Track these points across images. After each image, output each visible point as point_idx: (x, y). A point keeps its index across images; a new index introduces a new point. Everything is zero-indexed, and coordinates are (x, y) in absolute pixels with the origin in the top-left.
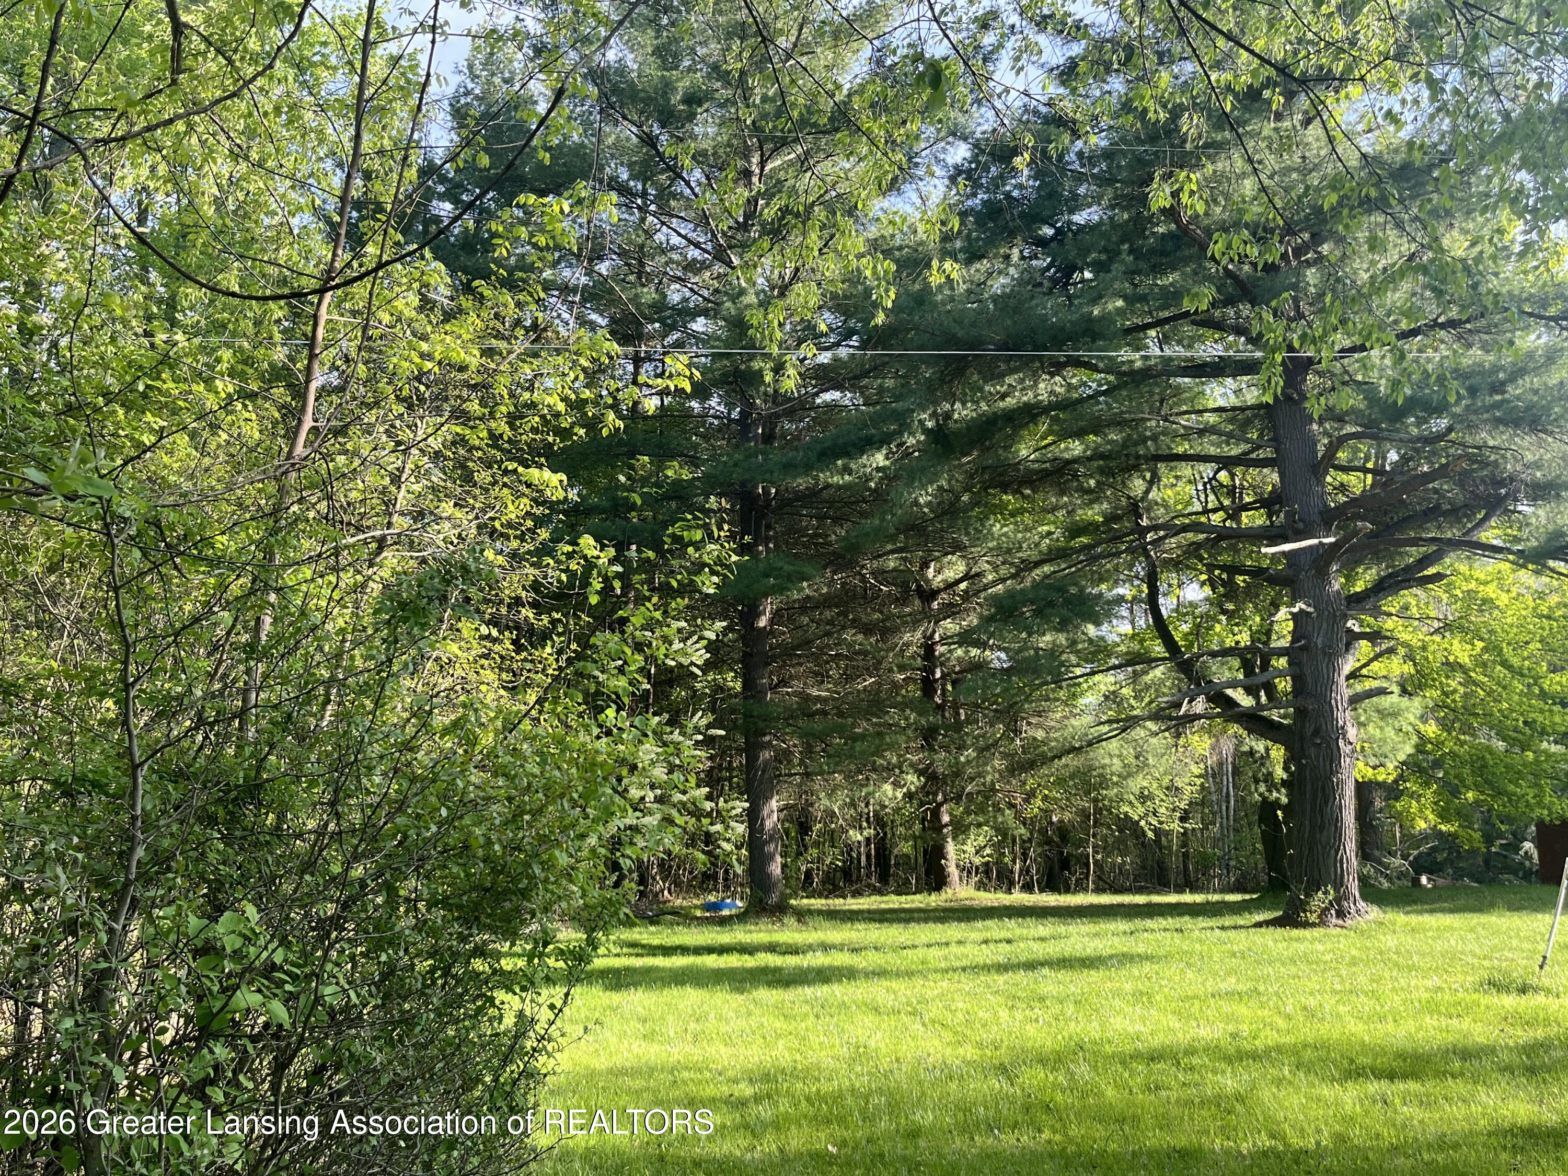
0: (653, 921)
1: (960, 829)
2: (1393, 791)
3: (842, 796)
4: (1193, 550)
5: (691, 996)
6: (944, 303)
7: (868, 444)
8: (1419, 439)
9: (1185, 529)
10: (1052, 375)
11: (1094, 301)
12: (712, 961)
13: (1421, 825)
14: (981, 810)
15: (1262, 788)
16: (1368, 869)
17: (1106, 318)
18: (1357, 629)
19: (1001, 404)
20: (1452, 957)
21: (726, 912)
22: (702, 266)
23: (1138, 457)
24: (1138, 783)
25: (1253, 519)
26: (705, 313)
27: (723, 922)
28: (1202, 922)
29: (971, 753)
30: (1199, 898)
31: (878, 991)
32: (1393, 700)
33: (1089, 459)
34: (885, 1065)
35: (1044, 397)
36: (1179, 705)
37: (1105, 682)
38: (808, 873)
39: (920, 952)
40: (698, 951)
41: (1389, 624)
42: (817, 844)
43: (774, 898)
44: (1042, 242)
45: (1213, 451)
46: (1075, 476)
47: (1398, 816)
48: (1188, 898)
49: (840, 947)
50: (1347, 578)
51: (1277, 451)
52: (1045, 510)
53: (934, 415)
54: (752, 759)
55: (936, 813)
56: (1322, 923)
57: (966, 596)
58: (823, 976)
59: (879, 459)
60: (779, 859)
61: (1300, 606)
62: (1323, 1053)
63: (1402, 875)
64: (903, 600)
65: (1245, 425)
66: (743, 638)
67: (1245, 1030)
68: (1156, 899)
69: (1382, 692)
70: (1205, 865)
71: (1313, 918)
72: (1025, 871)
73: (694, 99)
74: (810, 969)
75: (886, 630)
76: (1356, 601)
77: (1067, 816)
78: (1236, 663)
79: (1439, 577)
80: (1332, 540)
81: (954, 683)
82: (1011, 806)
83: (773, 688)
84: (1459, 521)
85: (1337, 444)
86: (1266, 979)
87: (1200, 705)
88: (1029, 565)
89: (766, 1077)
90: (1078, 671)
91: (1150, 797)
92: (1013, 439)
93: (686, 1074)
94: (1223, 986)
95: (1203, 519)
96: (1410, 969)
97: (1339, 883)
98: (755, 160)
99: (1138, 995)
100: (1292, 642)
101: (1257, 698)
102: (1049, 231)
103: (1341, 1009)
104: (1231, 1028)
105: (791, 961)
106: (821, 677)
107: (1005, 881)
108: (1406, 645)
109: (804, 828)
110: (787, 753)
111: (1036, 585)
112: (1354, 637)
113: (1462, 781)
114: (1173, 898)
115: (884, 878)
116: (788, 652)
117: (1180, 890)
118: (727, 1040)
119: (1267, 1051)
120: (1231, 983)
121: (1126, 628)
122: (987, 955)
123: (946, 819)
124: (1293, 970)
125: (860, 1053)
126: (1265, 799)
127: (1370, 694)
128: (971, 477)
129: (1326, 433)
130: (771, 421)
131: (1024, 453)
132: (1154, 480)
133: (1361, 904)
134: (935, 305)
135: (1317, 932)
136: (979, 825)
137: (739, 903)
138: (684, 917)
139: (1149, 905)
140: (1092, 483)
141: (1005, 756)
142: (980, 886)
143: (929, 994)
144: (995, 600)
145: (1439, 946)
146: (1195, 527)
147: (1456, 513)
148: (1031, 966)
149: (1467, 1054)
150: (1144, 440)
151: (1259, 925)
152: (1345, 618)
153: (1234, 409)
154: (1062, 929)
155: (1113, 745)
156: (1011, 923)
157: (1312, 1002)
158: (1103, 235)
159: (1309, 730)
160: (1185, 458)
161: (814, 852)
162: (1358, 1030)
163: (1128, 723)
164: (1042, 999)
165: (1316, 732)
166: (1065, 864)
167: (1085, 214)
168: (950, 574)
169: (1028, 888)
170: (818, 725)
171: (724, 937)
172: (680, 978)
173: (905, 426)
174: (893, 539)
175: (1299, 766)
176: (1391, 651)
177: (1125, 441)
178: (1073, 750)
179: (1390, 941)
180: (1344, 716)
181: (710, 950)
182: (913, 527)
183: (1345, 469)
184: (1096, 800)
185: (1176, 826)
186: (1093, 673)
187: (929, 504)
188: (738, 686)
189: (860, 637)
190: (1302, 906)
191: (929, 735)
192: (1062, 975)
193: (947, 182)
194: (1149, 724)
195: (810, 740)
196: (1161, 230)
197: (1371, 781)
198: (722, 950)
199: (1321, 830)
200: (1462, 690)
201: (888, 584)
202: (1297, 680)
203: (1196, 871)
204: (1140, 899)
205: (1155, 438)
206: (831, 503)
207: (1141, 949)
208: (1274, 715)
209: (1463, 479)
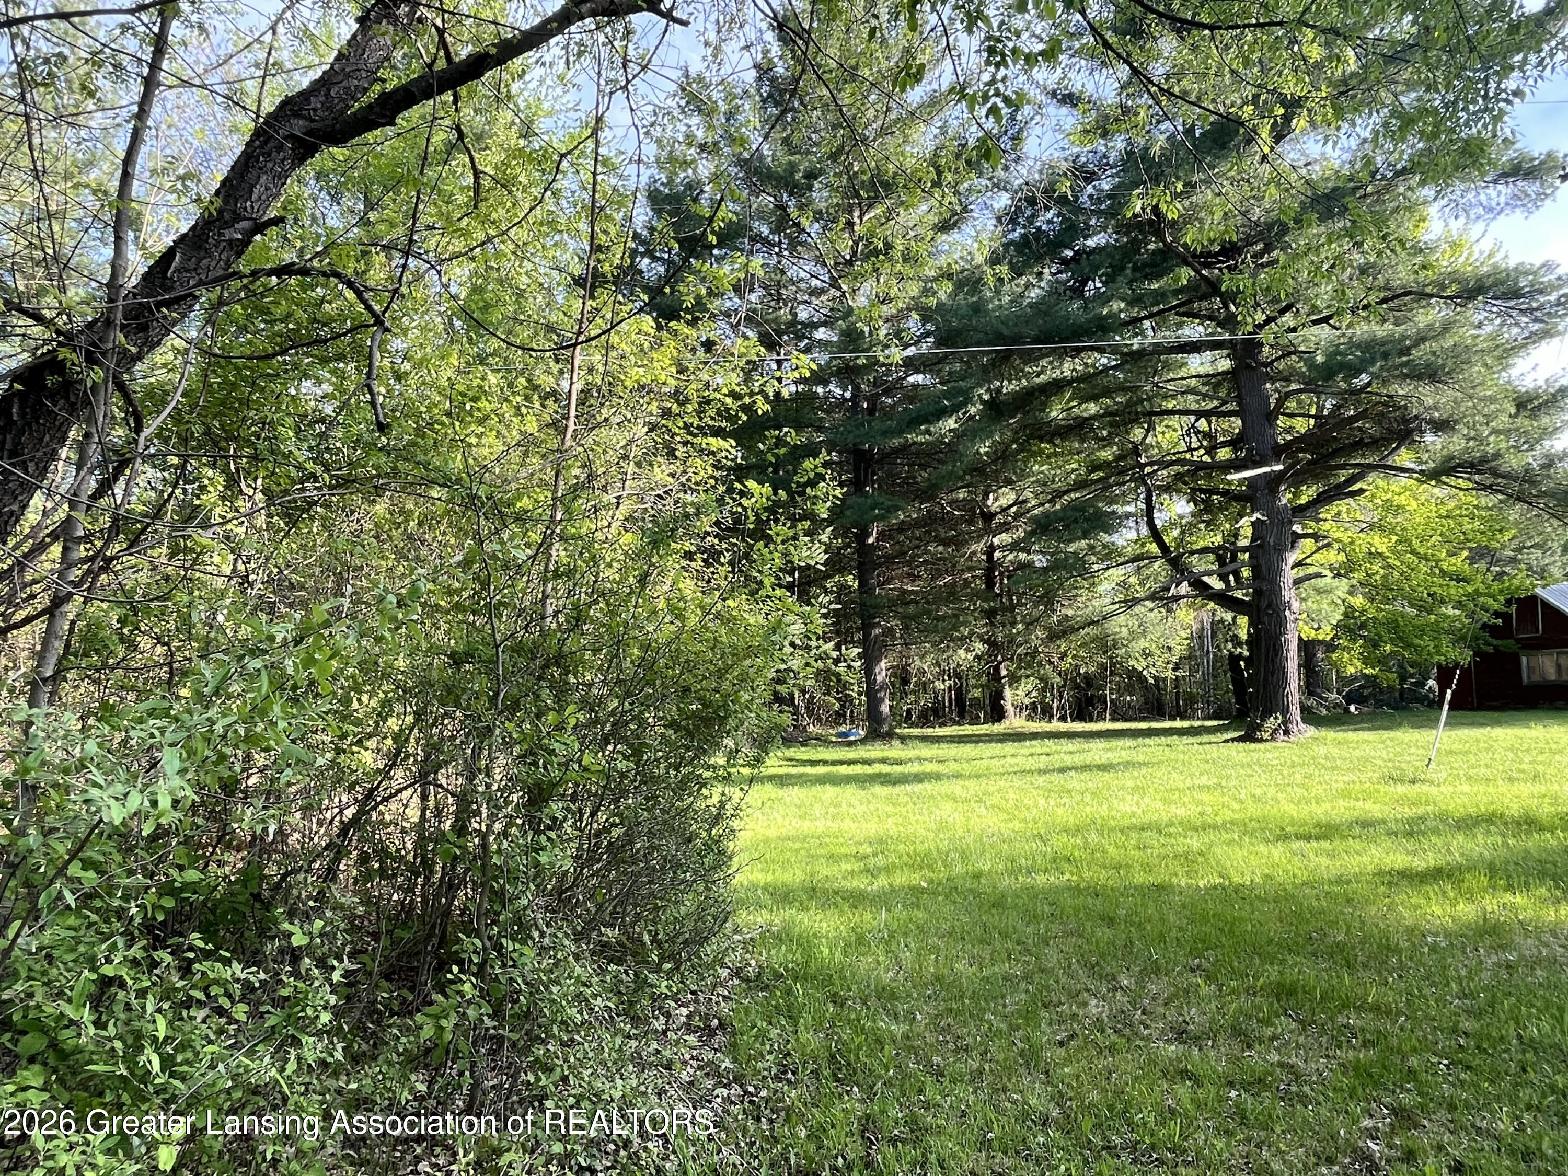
0: (803, 744)
1: (1014, 679)
2: (1330, 647)
3: (930, 658)
4: (1179, 477)
5: (830, 791)
6: (993, 310)
7: (943, 413)
8: (1346, 392)
9: (1172, 463)
10: (1073, 357)
11: (1103, 305)
12: (843, 770)
13: (1351, 670)
14: (1029, 666)
15: (1230, 645)
16: (1311, 702)
17: (1111, 315)
18: (1300, 531)
19: (1037, 380)
20: (1366, 760)
21: (852, 738)
22: (823, 291)
23: (1137, 413)
24: (1142, 643)
25: (1224, 454)
26: (824, 324)
27: (850, 744)
28: (1186, 740)
29: (1020, 626)
30: (1186, 724)
31: (956, 788)
32: (1328, 580)
33: (1102, 416)
34: (960, 832)
35: (1067, 374)
36: (1168, 590)
37: (1117, 574)
38: (909, 711)
39: (985, 762)
40: (834, 763)
41: (1326, 526)
42: (914, 692)
43: (885, 728)
44: (1065, 262)
45: (1194, 407)
46: (1092, 430)
47: (1333, 664)
48: (1178, 724)
49: (931, 760)
50: (1294, 494)
51: (1239, 404)
52: (1071, 453)
53: (989, 390)
54: (867, 635)
55: (997, 669)
56: (1273, 739)
57: (1016, 517)
58: (919, 778)
59: (951, 423)
60: (887, 702)
61: (1257, 516)
62: (1263, 825)
63: (1336, 706)
64: (970, 522)
65: (1216, 387)
66: (857, 551)
67: (1209, 810)
68: (1155, 725)
69: (1318, 575)
70: (1191, 699)
71: (1266, 736)
72: (1061, 708)
73: (811, 175)
74: (909, 774)
75: (959, 543)
76: (1299, 511)
77: (1092, 669)
78: (1212, 557)
79: (1361, 491)
80: (1280, 467)
81: (1009, 578)
82: (1050, 663)
83: (880, 585)
84: (1378, 449)
85: (1284, 397)
86: (1228, 777)
87: (1184, 588)
88: (1060, 494)
89: (881, 841)
90: (1096, 567)
91: (1150, 655)
92: (1045, 405)
93: (827, 840)
94: (1197, 782)
95: (1188, 456)
96: (1334, 769)
97: (1285, 711)
98: (856, 213)
99: (1136, 788)
100: (1253, 541)
101: (1227, 582)
102: (1069, 253)
103: (1280, 796)
104: (1200, 809)
105: (897, 769)
106: (913, 578)
107: (1047, 713)
108: (1338, 541)
109: (905, 681)
110: (891, 629)
111: (1064, 508)
112: (1297, 537)
113: (1380, 637)
114: (1167, 724)
115: (961, 714)
116: (889, 560)
117: (1172, 718)
118: (854, 819)
119: (1224, 824)
120: (1204, 780)
121: (1132, 535)
122: (1030, 763)
123: (1004, 672)
124: (1249, 772)
125: (942, 827)
126: (1231, 654)
127: (1309, 577)
128: (1017, 433)
129: (1276, 390)
130: (873, 400)
131: (1054, 414)
132: (1151, 428)
133: (1302, 726)
134: (987, 312)
135: (1268, 745)
136: (1028, 677)
137: (862, 733)
138: (823, 741)
139: (1149, 729)
140: (1105, 433)
141: (1045, 628)
142: (1030, 718)
143: (991, 789)
144: (1035, 520)
145: (1357, 753)
146: (1182, 462)
147: (1375, 444)
148: (1062, 770)
149: (1366, 824)
150: (1141, 401)
151: (1227, 741)
152: (1291, 523)
153: (1208, 375)
154: (1086, 746)
155: (1122, 619)
156: (1049, 743)
157: (1258, 792)
158: (1110, 255)
159: (1264, 604)
160: (1172, 412)
161: (912, 698)
162: (1291, 810)
163: (1131, 603)
164: (1069, 792)
165: (1269, 606)
166: (1090, 701)
167: (1095, 239)
168: (1004, 502)
169: (1063, 719)
170: (912, 609)
171: (851, 754)
172: (822, 780)
173: (968, 401)
174: (962, 478)
175: (1256, 629)
176: (1328, 545)
177: (1128, 402)
178: (1093, 623)
179: (1322, 751)
180: (1289, 594)
181: (842, 763)
182: (976, 470)
183: (1291, 415)
184: (1111, 658)
185: (1170, 674)
186: (1108, 568)
187: (987, 453)
188: (856, 585)
189: (940, 548)
190: (1259, 728)
191: (990, 614)
192: (1085, 776)
193: (994, 222)
194: (1147, 603)
195: (907, 620)
196: (1151, 247)
197: (1313, 641)
198: (850, 762)
199: (1273, 674)
200: (1382, 572)
201: (959, 509)
202: (1256, 569)
203: (1186, 705)
204: (1143, 725)
205: (1149, 399)
206: (918, 454)
207: (1141, 758)
208: (1238, 594)
209: (1380, 419)
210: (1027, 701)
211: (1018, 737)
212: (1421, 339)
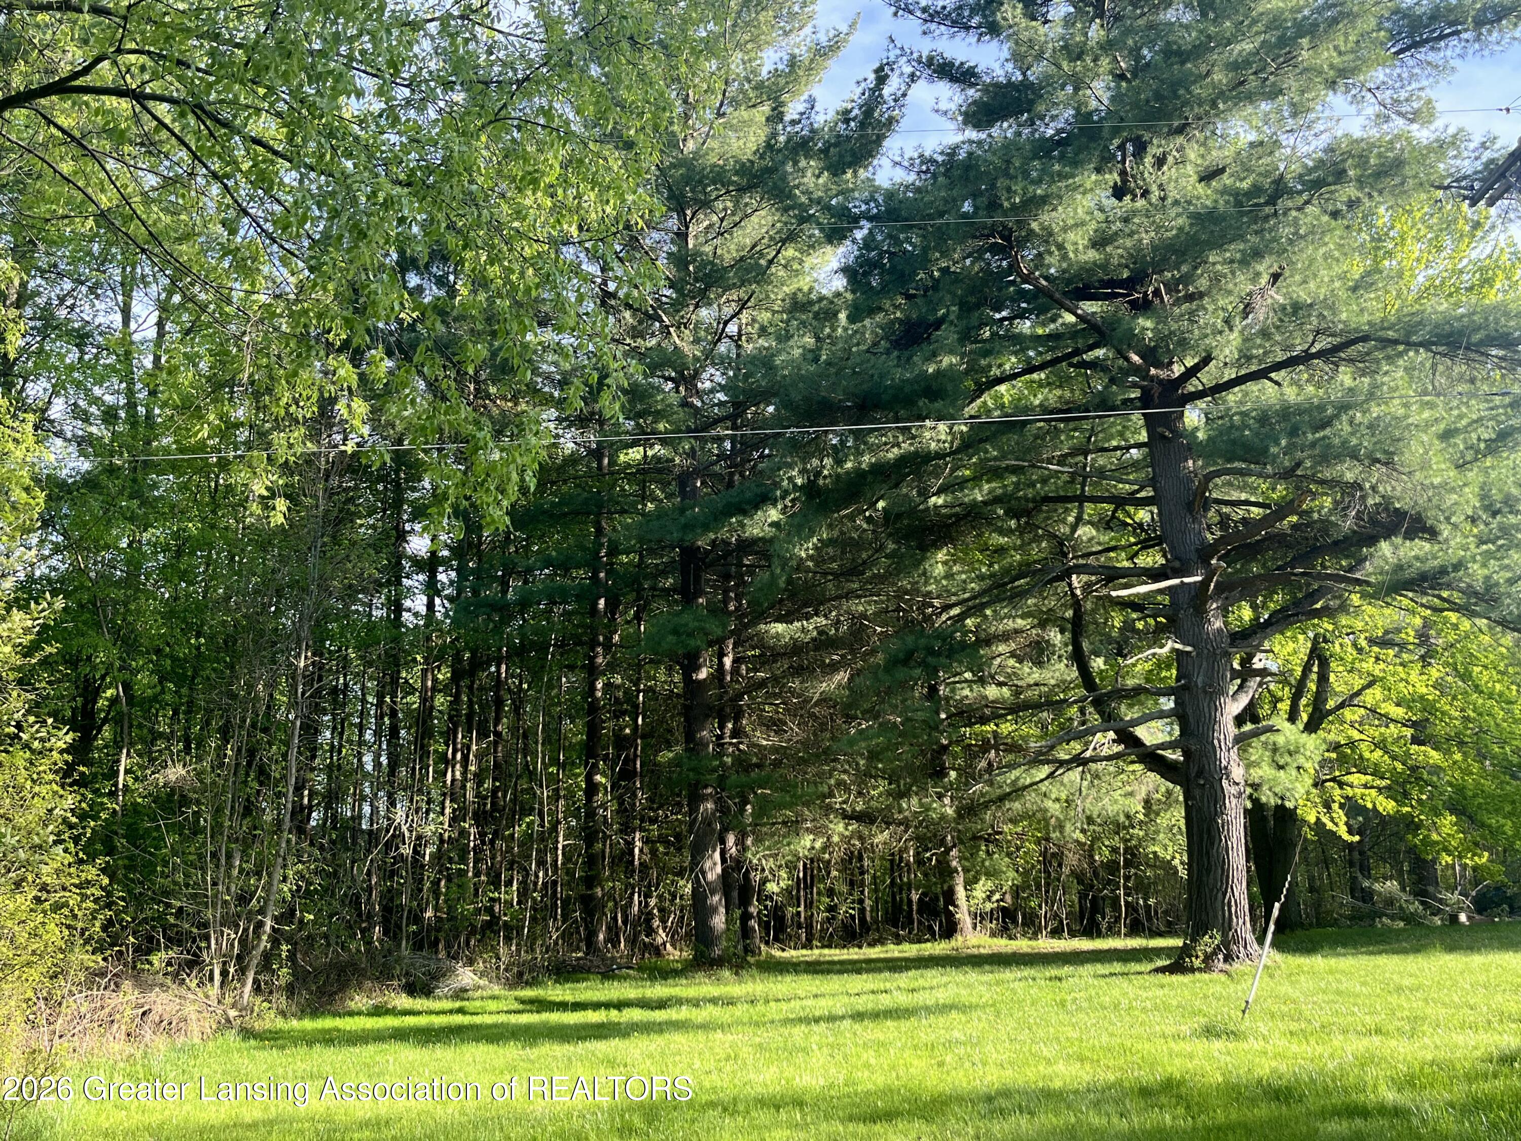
8: (1275, 475)
19: (888, 455)
43: (717, 952)
51: (1154, 489)
55: (944, 858)
56: (1208, 968)
59: (773, 514)
60: (723, 912)
66: (683, 690)
69: (1268, 729)
71: (1197, 963)
76: (1242, 637)
80: (1199, 578)
85: (1204, 481)
107: (1029, 925)
123: (955, 863)
127: (1257, 732)
133: (1254, 947)
135: (1200, 977)
152: (1227, 656)
159: (1193, 771)
160: (1074, 499)
165: (1203, 773)
180: (1228, 756)
190: (1190, 951)
199: (1208, 873)
202: (1182, 720)
210: (989, 906)
211: (978, 961)
212: (1343, 407)
